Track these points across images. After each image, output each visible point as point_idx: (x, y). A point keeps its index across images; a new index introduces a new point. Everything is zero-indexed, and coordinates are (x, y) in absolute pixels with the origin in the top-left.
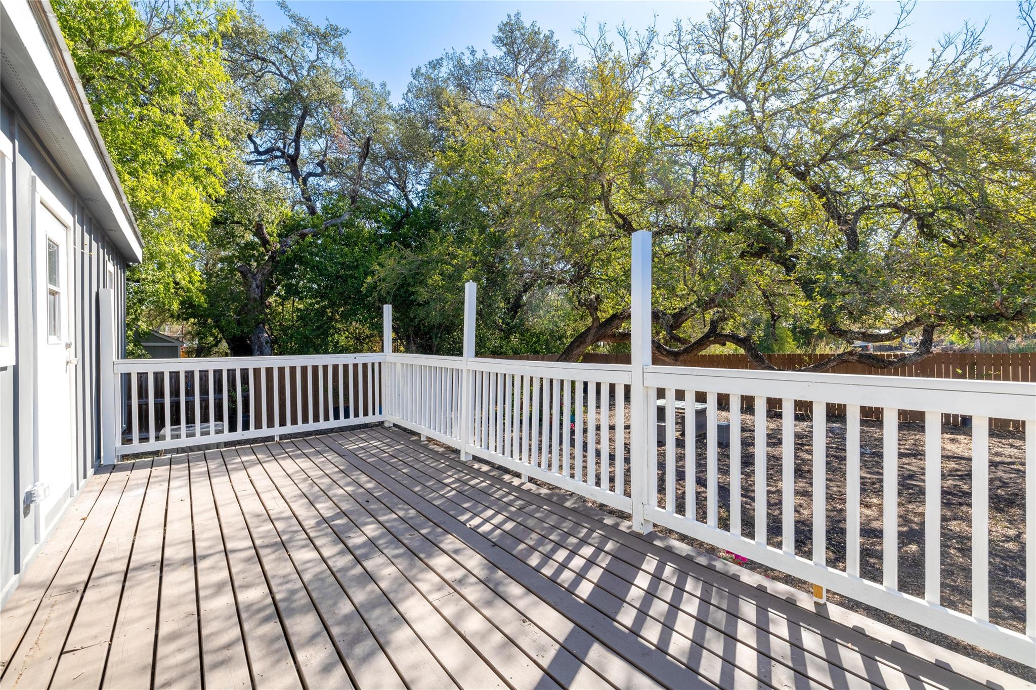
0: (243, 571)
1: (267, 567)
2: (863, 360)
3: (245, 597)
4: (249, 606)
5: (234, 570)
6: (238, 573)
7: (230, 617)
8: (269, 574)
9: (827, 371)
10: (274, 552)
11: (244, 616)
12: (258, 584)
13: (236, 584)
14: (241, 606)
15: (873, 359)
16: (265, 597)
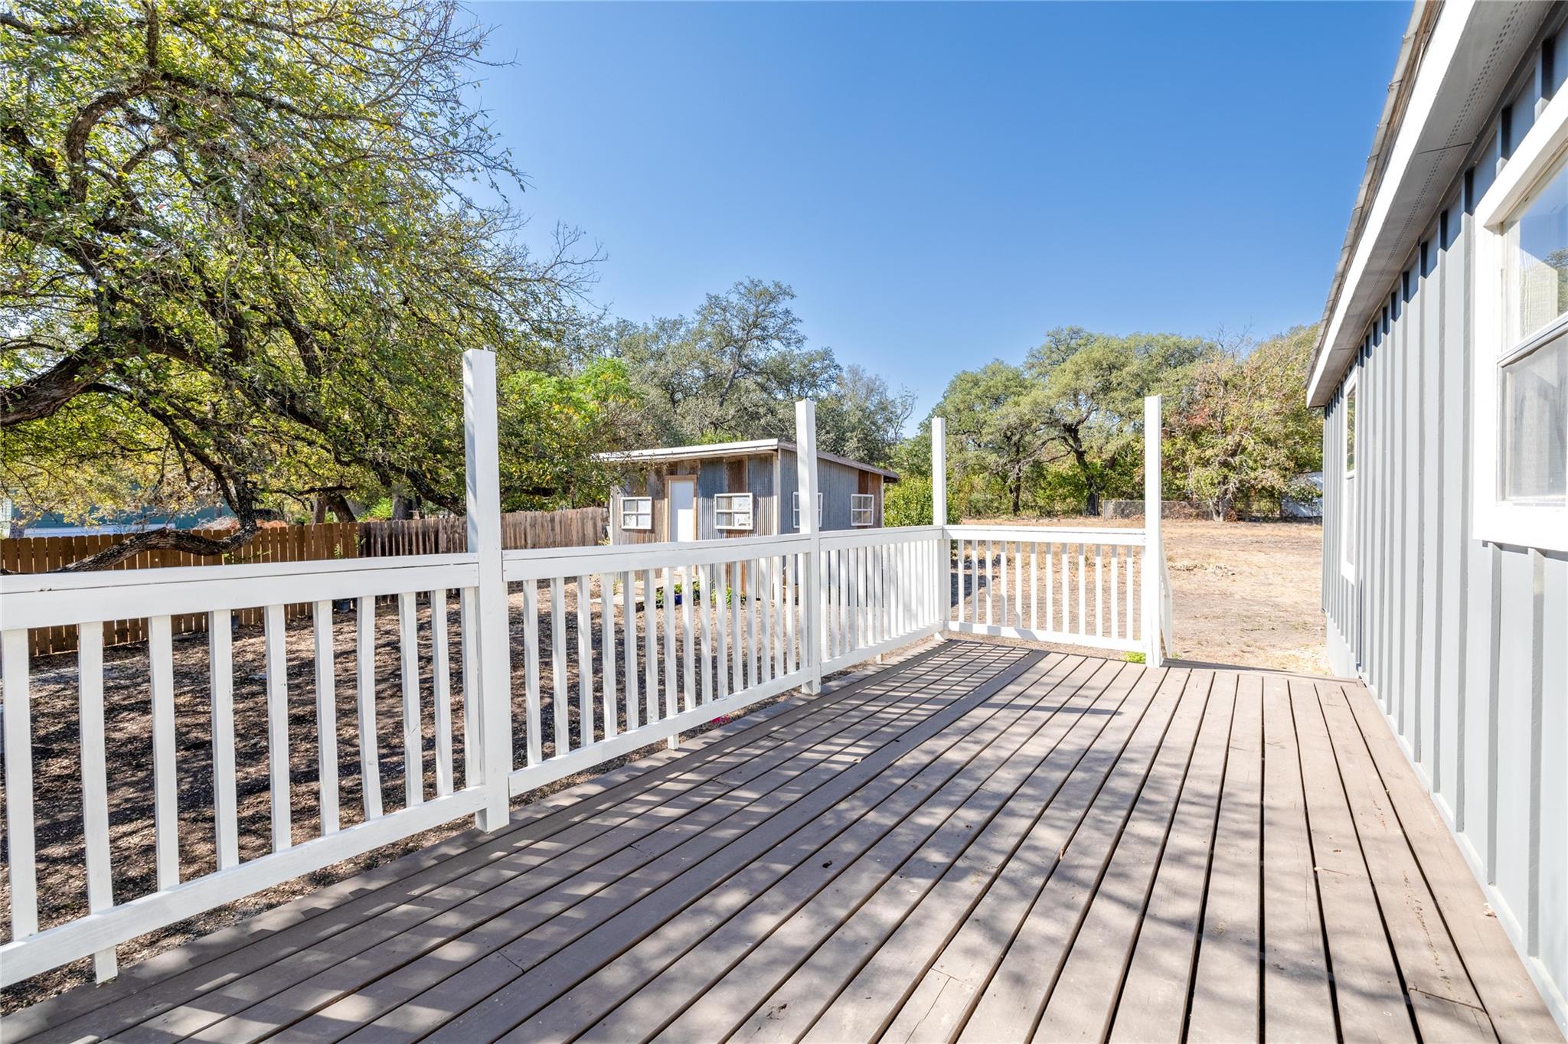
0: (1139, 862)
1: (1107, 850)
2: (184, 543)
3: (1157, 831)
4: (1159, 820)
5: (1150, 870)
6: (1147, 863)
7: (1182, 822)
8: (1111, 841)
9: (120, 567)
10: (1077, 867)
11: (1168, 815)
12: (1133, 835)
13: (1157, 851)
14: (1166, 824)
15: (200, 541)
16: (1136, 820)
